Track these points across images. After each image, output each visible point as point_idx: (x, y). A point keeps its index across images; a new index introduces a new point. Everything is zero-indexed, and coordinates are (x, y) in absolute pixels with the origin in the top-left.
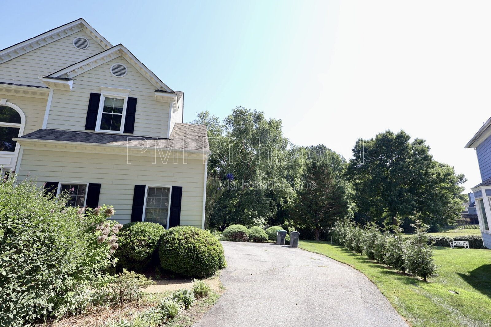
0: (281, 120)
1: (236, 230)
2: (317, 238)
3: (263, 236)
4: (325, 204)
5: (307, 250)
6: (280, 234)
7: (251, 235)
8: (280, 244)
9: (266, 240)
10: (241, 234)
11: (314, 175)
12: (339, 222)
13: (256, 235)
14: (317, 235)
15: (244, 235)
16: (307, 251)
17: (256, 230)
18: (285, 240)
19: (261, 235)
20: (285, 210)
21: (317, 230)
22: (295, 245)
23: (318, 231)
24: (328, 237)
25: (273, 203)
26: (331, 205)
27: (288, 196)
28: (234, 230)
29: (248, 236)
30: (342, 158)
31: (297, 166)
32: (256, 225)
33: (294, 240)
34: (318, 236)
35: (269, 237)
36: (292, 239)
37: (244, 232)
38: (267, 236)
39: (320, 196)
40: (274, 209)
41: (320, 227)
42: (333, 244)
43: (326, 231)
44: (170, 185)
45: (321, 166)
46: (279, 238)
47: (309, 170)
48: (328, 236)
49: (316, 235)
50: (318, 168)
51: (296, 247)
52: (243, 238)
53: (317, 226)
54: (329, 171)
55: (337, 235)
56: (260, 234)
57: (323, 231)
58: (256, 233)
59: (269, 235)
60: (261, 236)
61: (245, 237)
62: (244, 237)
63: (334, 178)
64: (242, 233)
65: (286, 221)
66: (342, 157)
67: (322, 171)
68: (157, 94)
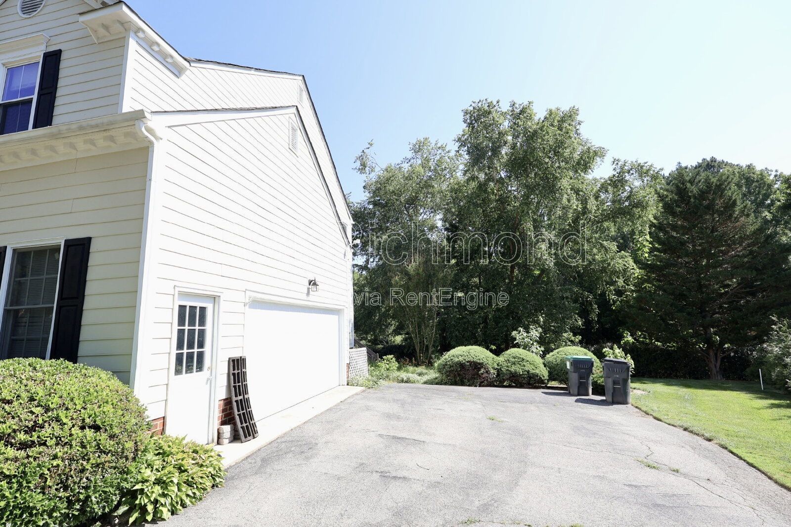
0: (576, 108)
1: (461, 359)
2: (714, 371)
3: (532, 371)
4: (728, 286)
5: (654, 414)
6: (572, 367)
7: (501, 369)
8: (576, 393)
9: (542, 382)
10: (475, 368)
11: (685, 219)
12: (780, 328)
13: (513, 369)
14: (714, 365)
15: (482, 371)
16: (655, 418)
17: (514, 358)
18: (590, 382)
19: (527, 369)
20: (620, 310)
21: (711, 353)
22: (618, 397)
23: (716, 355)
24: (747, 370)
25: (588, 297)
26: (748, 288)
27: (618, 277)
28: (457, 360)
29: (492, 371)
30: (776, 176)
31: (637, 207)
32: (517, 346)
33: (615, 383)
34: (716, 367)
35: (550, 373)
36: (610, 381)
37: (481, 364)
38: (544, 372)
39: (708, 266)
40: (592, 309)
41: (722, 343)
42: (766, 394)
43: (742, 353)
44: (59, 239)
45: (703, 194)
46: (574, 378)
47: (668, 208)
48: (749, 366)
49: (712, 366)
50: (695, 198)
51: (625, 402)
52: (480, 376)
53: (709, 341)
54: (730, 200)
55: (776, 365)
56: (524, 366)
57: (732, 354)
58: (514, 364)
59: (550, 368)
60: (528, 372)
61: (485, 375)
62: (482, 374)
63: (748, 215)
64: (476, 366)
65: (625, 335)
66: (774, 173)
67: (705, 203)
68: (82, 18)
